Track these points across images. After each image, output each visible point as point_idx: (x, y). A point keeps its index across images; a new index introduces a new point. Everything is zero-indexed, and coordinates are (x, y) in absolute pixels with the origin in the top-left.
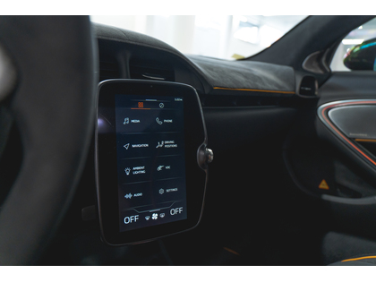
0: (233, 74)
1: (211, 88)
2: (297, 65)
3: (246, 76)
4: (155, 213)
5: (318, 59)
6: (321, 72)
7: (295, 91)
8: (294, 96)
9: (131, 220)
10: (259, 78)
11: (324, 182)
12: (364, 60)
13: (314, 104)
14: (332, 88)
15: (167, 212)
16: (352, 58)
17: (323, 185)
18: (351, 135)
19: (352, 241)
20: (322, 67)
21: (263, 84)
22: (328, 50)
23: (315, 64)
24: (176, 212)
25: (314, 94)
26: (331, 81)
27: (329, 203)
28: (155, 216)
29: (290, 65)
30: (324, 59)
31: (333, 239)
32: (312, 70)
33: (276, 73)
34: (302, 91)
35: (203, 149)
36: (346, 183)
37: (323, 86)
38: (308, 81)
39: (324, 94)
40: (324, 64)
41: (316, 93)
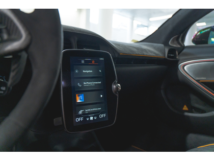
0: (130, 48)
1: (119, 54)
2: (166, 43)
3: (137, 48)
4: (92, 116)
5: (177, 39)
6: (179, 46)
7: (165, 56)
8: (165, 59)
9: (79, 119)
10: (145, 50)
11: (185, 106)
12: (203, 40)
13: (176, 63)
14: (186, 54)
15: (98, 116)
16: (196, 39)
17: (185, 108)
18: (197, 78)
19: (203, 137)
20: (179, 44)
21: (147, 52)
22: (182, 34)
23: (176, 42)
24: (102, 116)
25: (176, 58)
26: (185, 51)
27: (188, 117)
28: (91, 118)
29: (162, 44)
30: (180, 39)
31: (192, 137)
32: (175, 46)
33: (155, 48)
34: (168, 56)
35: (115, 84)
36: (197, 106)
37: (181, 54)
38: (172, 51)
39: (181, 58)
40: (180, 42)
41: (177, 57)
